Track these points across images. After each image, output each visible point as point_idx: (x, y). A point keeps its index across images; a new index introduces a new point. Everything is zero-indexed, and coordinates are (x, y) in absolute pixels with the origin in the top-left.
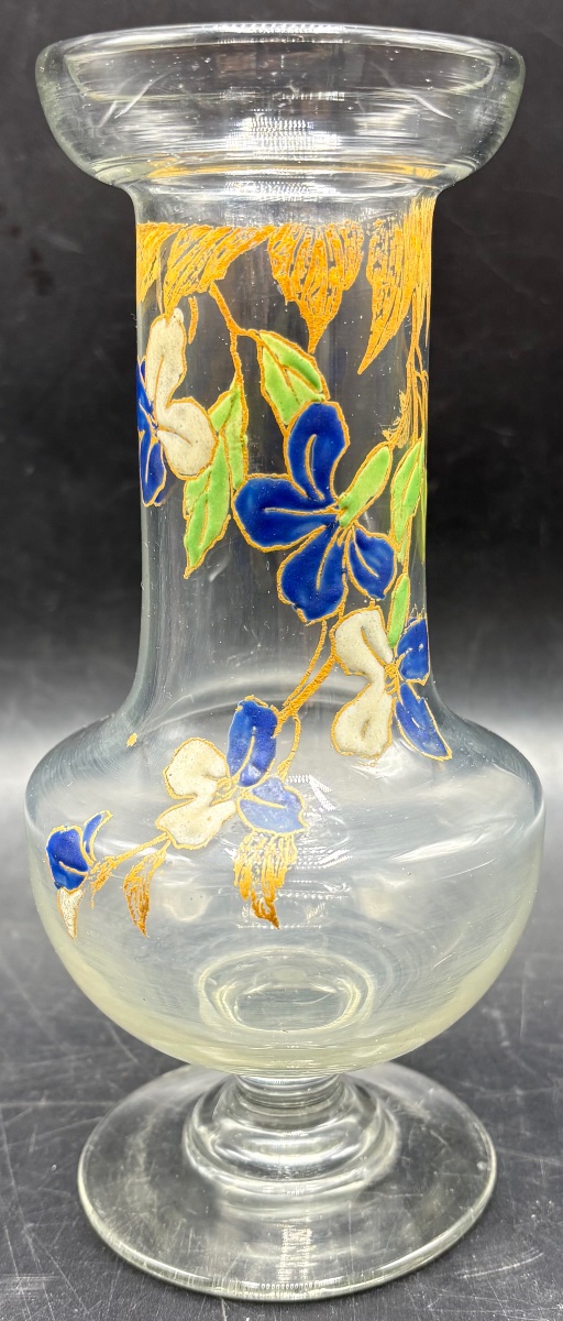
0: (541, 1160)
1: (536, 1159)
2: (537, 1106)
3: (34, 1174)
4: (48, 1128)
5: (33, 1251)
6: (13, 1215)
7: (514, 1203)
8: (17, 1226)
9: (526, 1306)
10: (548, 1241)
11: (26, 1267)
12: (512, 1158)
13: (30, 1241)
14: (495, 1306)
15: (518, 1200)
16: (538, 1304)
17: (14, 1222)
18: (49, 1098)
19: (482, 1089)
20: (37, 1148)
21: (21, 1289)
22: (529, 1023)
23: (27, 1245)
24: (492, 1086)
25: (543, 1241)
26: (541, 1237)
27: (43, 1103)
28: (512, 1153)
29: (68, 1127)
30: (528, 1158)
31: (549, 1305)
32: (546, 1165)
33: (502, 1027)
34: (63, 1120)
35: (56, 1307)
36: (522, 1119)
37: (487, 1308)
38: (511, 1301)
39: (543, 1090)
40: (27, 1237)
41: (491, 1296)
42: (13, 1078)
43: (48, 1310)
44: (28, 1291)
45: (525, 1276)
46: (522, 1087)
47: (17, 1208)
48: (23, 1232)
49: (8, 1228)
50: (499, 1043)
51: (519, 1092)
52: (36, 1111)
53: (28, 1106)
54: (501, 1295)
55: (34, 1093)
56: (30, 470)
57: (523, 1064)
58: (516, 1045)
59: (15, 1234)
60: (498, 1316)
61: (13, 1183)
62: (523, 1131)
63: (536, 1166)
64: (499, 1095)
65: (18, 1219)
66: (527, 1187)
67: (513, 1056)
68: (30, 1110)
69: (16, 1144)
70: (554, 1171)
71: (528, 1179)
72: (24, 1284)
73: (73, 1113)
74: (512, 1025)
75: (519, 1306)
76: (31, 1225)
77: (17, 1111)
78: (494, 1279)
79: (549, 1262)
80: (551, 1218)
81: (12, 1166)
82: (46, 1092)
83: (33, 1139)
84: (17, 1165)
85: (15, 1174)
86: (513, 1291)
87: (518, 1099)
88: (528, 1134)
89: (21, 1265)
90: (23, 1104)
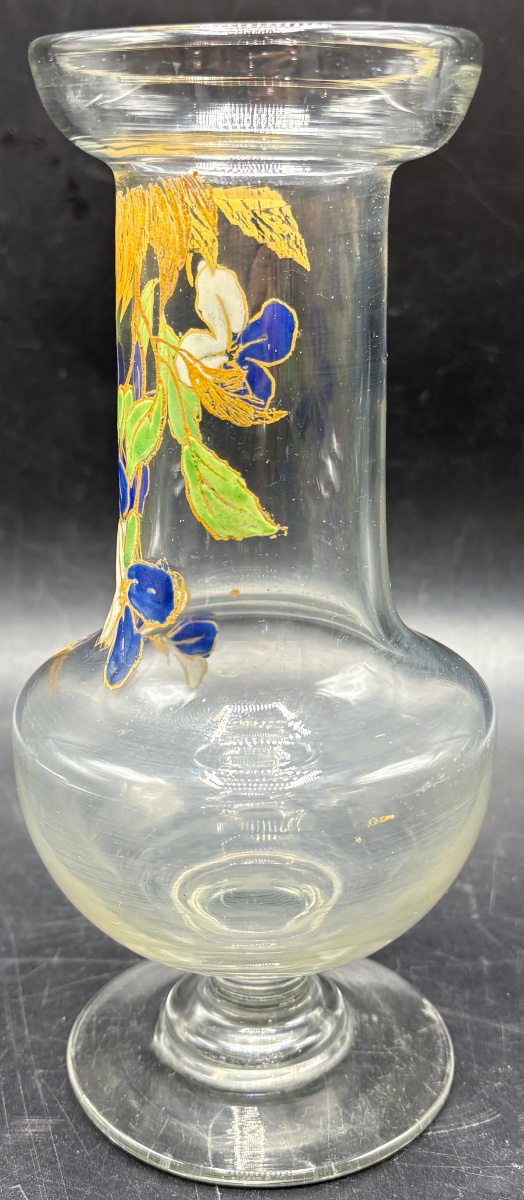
0: (503, 1027)
1: (497, 1025)
2: (502, 976)
3: (45, 1024)
4: (60, 983)
5: (42, 1095)
6: (25, 1061)
7: (476, 1066)
8: (29, 1071)
9: (482, 1163)
10: (505, 1102)
11: (35, 1109)
12: (477, 1023)
13: (40, 1086)
14: (455, 1162)
15: (480, 1064)
16: (494, 1162)
17: (24, 1069)
18: (61, 955)
19: (453, 958)
20: (50, 1001)
21: (30, 1131)
22: (498, 898)
23: (37, 1090)
24: (461, 956)
25: (500, 1103)
26: (499, 1099)
27: (56, 960)
28: (477, 1019)
29: (78, 982)
30: (492, 1024)
31: (504, 1163)
32: (506, 1030)
33: (473, 902)
34: (73, 975)
35: (61, 1148)
36: (487, 987)
37: (448, 1164)
38: (470, 1158)
39: (508, 961)
40: (37, 1082)
41: (451, 1152)
42: (30, 936)
43: (53, 1149)
44: (36, 1133)
45: (483, 1135)
46: (489, 958)
47: (29, 1055)
48: (33, 1078)
49: (21, 1073)
50: (469, 915)
51: (486, 962)
52: (49, 966)
53: (43, 962)
54: (460, 1152)
55: (48, 950)
56: (63, 374)
57: (490, 936)
58: (485, 918)
59: (26, 1078)
60: (457, 1172)
61: (27, 1032)
62: (487, 999)
63: (498, 1032)
64: (468, 965)
65: (29, 1065)
66: (488, 1051)
67: (481, 928)
68: (44, 965)
69: (30, 996)
70: (513, 1037)
71: (490, 1044)
72: (33, 1126)
73: (82, 969)
74: (482, 899)
75: (476, 1162)
76: (41, 1071)
77: (33, 966)
78: (454, 1136)
79: (504, 1122)
80: (509, 1082)
81: (27, 1017)
82: (60, 949)
83: (46, 991)
84: (32, 1016)
85: (28, 1024)
86: (472, 1149)
87: (485, 969)
88: (492, 1001)
89: (31, 1109)
90: (38, 959)
